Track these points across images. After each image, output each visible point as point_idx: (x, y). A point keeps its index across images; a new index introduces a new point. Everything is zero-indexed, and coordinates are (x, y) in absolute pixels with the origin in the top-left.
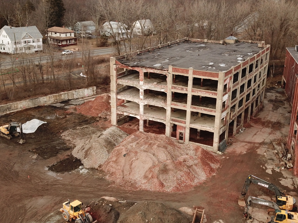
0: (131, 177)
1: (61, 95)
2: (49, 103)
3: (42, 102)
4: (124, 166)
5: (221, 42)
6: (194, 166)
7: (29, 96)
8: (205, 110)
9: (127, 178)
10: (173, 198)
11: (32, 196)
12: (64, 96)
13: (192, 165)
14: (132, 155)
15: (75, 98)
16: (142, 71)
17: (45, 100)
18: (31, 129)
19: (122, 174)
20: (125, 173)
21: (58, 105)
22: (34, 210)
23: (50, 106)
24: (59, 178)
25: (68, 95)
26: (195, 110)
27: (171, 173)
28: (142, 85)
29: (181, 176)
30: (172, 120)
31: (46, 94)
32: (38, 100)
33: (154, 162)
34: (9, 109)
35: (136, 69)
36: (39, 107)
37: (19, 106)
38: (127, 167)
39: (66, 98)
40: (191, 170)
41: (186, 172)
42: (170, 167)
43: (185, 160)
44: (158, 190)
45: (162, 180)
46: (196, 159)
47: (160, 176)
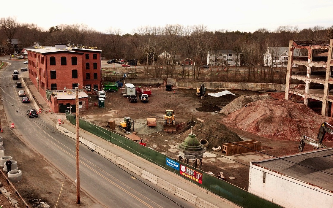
0: (241, 121)
1: (269, 85)
2: (256, 89)
3: (250, 87)
4: (241, 113)
9: (237, 122)
12: (272, 86)
14: (254, 107)
16: (311, 49)
17: (253, 86)
18: (218, 95)
19: (235, 118)
20: (239, 118)
23: (255, 92)
25: (275, 87)
27: (274, 124)
28: (310, 63)
30: (328, 97)
32: (247, 84)
33: (265, 114)
36: (246, 91)
38: (244, 115)
39: (273, 89)
40: (301, 130)
41: (292, 128)
42: (277, 120)
43: (300, 121)
44: (250, 131)
45: (260, 126)
46: (317, 124)
47: (261, 124)
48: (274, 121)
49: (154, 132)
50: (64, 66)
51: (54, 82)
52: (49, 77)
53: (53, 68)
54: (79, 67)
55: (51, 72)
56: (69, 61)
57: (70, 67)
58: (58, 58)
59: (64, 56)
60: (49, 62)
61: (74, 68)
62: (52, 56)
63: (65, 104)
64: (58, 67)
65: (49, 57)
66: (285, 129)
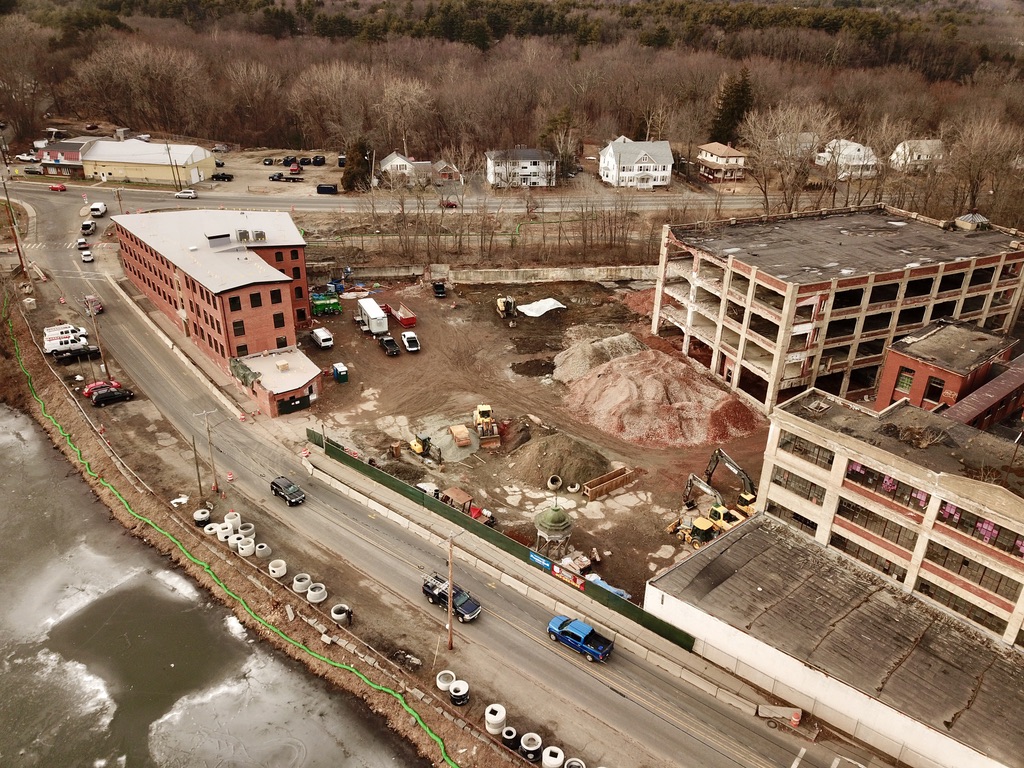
0: (594, 406)
1: (620, 269)
2: (597, 279)
3: (587, 275)
4: (592, 389)
5: (942, 223)
6: (695, 421)
7: (571, 263)
8: (764, 341)
9: (587, 406)
10: (621, 449)
11: (465, 390)
12: (625, 272)
13: (691, 419)
14: (611, 377)
15: (643, 278)
16: (699, 256)
17: (592, 273)
18: (537, 311)
19: (583, 398)
20: (589, 398)
21: (607, 285)
22: (454, 404)
23: (597, 285)
24: (511, 380)
25: (632, 272)
26: (751, 339)
27: (645, 417)
28: (696, 281)
29: (660, 427)
30: (722, 346)
31: (597, 265)
32: (581, 271)
33: (631, 396)
34: (535, 276)
35: (691, 250)
36: (581, 282)
37: (551, 275)
38: (596, 392)
39: (628, 276)
40: (684, 424)
41: (671, 423)
42: (649, 409)
43: (682, 408)
44: (611, 432)
45: (625, 422)
46: (705, 412)
47: (627, 416)
48: (646, 412)
49: (468, 456)
50: (258, 309)
51: (241, 341)
52: (232, 334)
53: (237, 316)
54: (286, 308)
55: (235, 324)
56: (266, 298)
57: (269, 309)
58: (245, 298)
59: (254, 291)
60: (228, 308)
61: (277, 309)
62: (233, 295)
63: (287, 398)
64: (246, 312)
65: (226, 298)
66: (661, 425)
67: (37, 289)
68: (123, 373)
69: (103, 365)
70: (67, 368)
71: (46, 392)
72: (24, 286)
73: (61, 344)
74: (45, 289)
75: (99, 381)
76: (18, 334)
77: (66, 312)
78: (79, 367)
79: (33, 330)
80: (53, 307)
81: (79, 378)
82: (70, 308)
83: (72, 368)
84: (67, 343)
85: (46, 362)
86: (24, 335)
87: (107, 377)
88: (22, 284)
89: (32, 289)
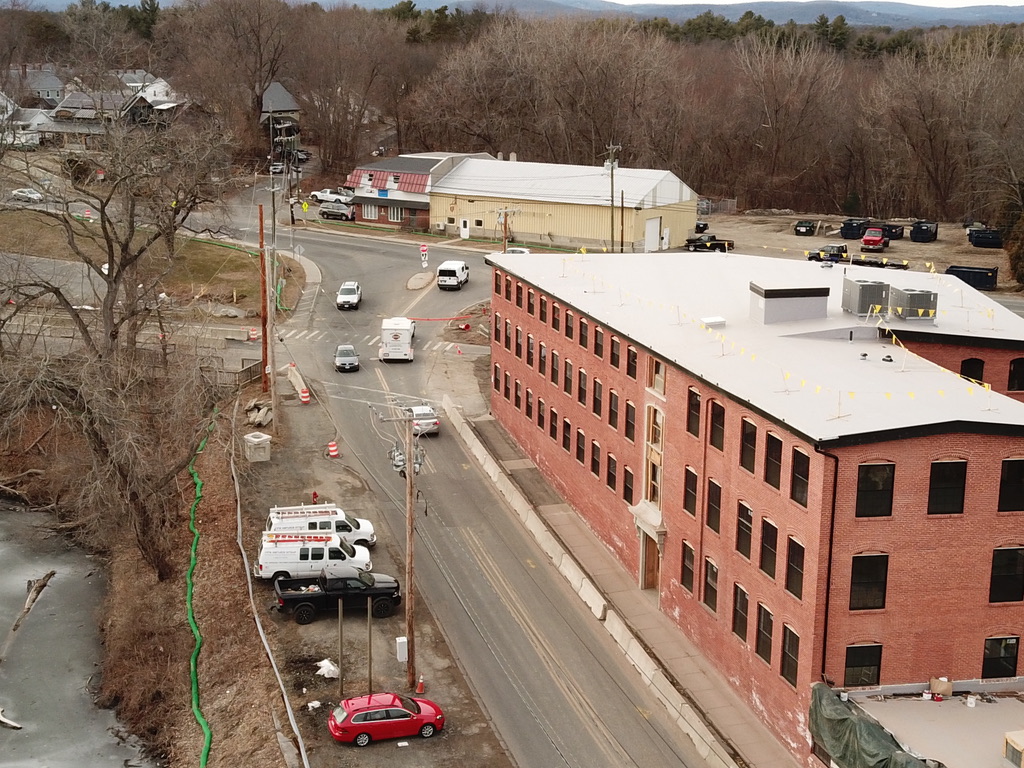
50: (945, 523)
51: (866, 629)
52: (841, 600)
53: (868, 537)
56: (984, 488)
57: (982, 529)
60: (848, 502)
61: (1013, 531)
62: (876, 456)
65: (850, 464)
67: (282, 418)
68: (454, 675)
69: (402, 640)
70: (302, 630)
71: (227, 697)
72: (257, 408)
73: (304, 557)
74: (301, 421)
75: (381, 690)
76: (210, 518)
77: (336, 477)
78: (333, 633)
79: (245, 512)
80: (308, 463)
81: (327, 668)
82: (348, 470)
83: (316, 633)
84: (318, 556)
85: (253, 605)
86: (221, 523)
87: (405, 680)
88: (252, 403)
89: (271, 415)
